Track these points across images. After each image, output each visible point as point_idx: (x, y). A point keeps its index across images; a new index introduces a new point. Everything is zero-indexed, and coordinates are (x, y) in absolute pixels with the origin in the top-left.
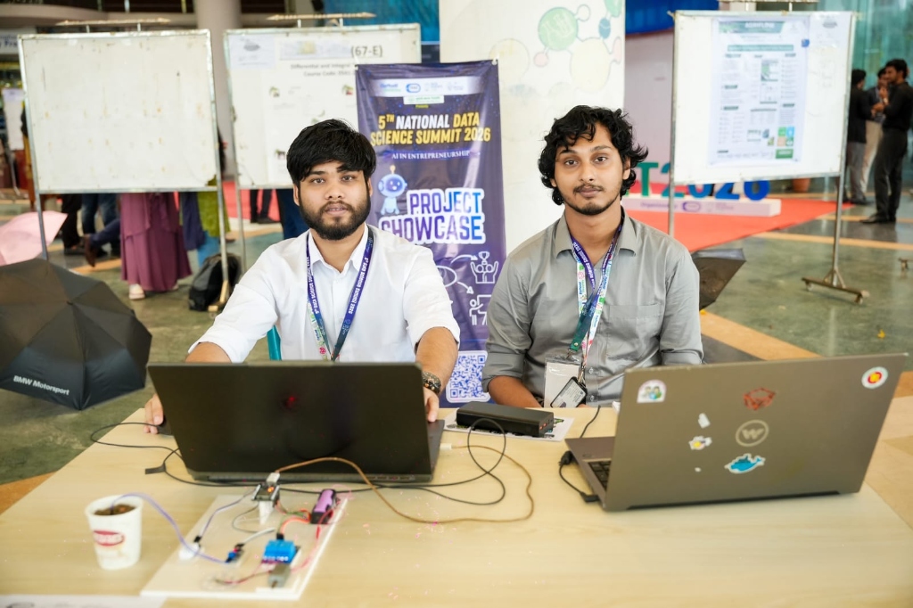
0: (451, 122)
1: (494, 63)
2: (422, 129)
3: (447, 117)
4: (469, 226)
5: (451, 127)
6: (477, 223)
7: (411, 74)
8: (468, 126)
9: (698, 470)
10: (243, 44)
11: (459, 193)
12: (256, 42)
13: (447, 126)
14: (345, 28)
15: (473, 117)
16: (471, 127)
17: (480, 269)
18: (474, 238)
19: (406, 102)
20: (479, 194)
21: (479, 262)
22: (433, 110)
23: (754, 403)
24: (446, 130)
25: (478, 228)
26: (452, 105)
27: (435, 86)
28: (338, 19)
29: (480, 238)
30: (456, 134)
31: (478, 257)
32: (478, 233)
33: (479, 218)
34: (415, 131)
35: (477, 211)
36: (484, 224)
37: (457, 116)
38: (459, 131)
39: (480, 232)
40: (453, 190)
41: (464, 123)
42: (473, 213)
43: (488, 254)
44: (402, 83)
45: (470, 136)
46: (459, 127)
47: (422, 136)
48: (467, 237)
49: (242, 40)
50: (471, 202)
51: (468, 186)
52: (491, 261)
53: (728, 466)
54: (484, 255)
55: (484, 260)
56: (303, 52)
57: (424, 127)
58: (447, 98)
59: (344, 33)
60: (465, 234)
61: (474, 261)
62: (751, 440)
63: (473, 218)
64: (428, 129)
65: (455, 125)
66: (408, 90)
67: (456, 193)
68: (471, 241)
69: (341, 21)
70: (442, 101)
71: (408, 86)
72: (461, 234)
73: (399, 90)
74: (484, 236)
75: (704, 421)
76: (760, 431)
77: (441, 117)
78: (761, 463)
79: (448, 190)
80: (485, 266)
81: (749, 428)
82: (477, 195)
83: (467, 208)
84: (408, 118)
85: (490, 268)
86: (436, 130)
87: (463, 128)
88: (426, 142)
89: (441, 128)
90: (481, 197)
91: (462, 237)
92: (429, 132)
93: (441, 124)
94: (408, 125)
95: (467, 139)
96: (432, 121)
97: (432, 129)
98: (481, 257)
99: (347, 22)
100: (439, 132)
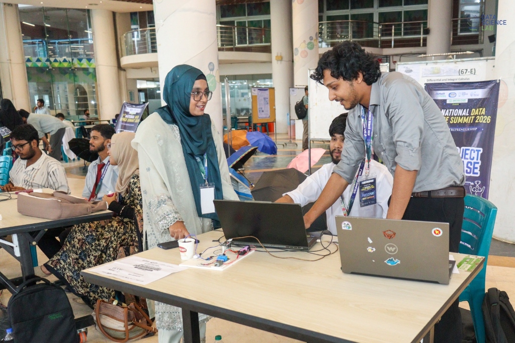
0: (470, 113)
1: (498, 82)
2: (454, 116)
3: (468, 110)
4: (472, 167)
5: (470, 115)
6: (477, 166)
7: (452, 88)
8: (478, 115)
9: (374, 261)
10: (405, 69)
11: (468, 150)
12: (411, 69)
13: (467, 115)
14: (457, 60)
15: (482, 110)
16: (480, 116)
17: (474, 189)
18: (474, 173)
19: (448, 102)
20: (480, 151)
21: (475, 186)
22: (461, 106)
23: (388, 236)
24: (467, 117)
25: (477, 168)
26: (472, 104)
27: (464, 94)
28: (453, 56)
29: (477, 173)
30: (471, 119)
31: (474, 183)
32: (476, 171)
33: (478, 163)
34: (451, 116)
35: (477, 160)
36: (480, 166)
37: (474, 110)
38: (473, 117)
39: (477, 171)
40: (465, 148)
41: (477, 113)
42: (475, 160)
43: (480, 182)
44: (447, 93)
45: (479, 120)
46: (474, 115)
47: (453, 120)
48: (470, 173)
49: (405, 67)
50: (474, 155)
51: (473, 147)
52: (481, 186)
53: (385, 262)
54: (478, 183)
55: (477, 185)
56: (434, 73)
57: (455, 115)
58: (469, 100)
59: (456, 62)
60: (469, 171)
61: (472, 185)
62: (391, 252)
63: (475, 163)
64: (457, 116)
65: (472, 114)
66: (449, 96)
67: (466, 150)
68: (471, 175)
69: (455, 56)
70: (466, 101)
71: (450, 94)
72: (467, 170)
73: (445, 96)
74: (479, 173)
75: (370, 241)
76: (394, 248)
77: (465, 110)
78: (399, 262)
79: (462, 148)
80: (477, 188)
81: (390, 246)
82: (478, 151)
83: (472, 158)
84: (448, 110)
85: (480, 190)
86: (461, 117)
87: (476, 116)
88: (455, 122)
89: (464, 116)
90: (480, 153)
91: (467, 172)
92: (457, 118)
93: (464, 114)
94: (447, 114)
95: (477, 121)
96: (460, 112)
97: (459, 116)
98: (476, 183)
99: (458, 57)
100: (463, 117)
